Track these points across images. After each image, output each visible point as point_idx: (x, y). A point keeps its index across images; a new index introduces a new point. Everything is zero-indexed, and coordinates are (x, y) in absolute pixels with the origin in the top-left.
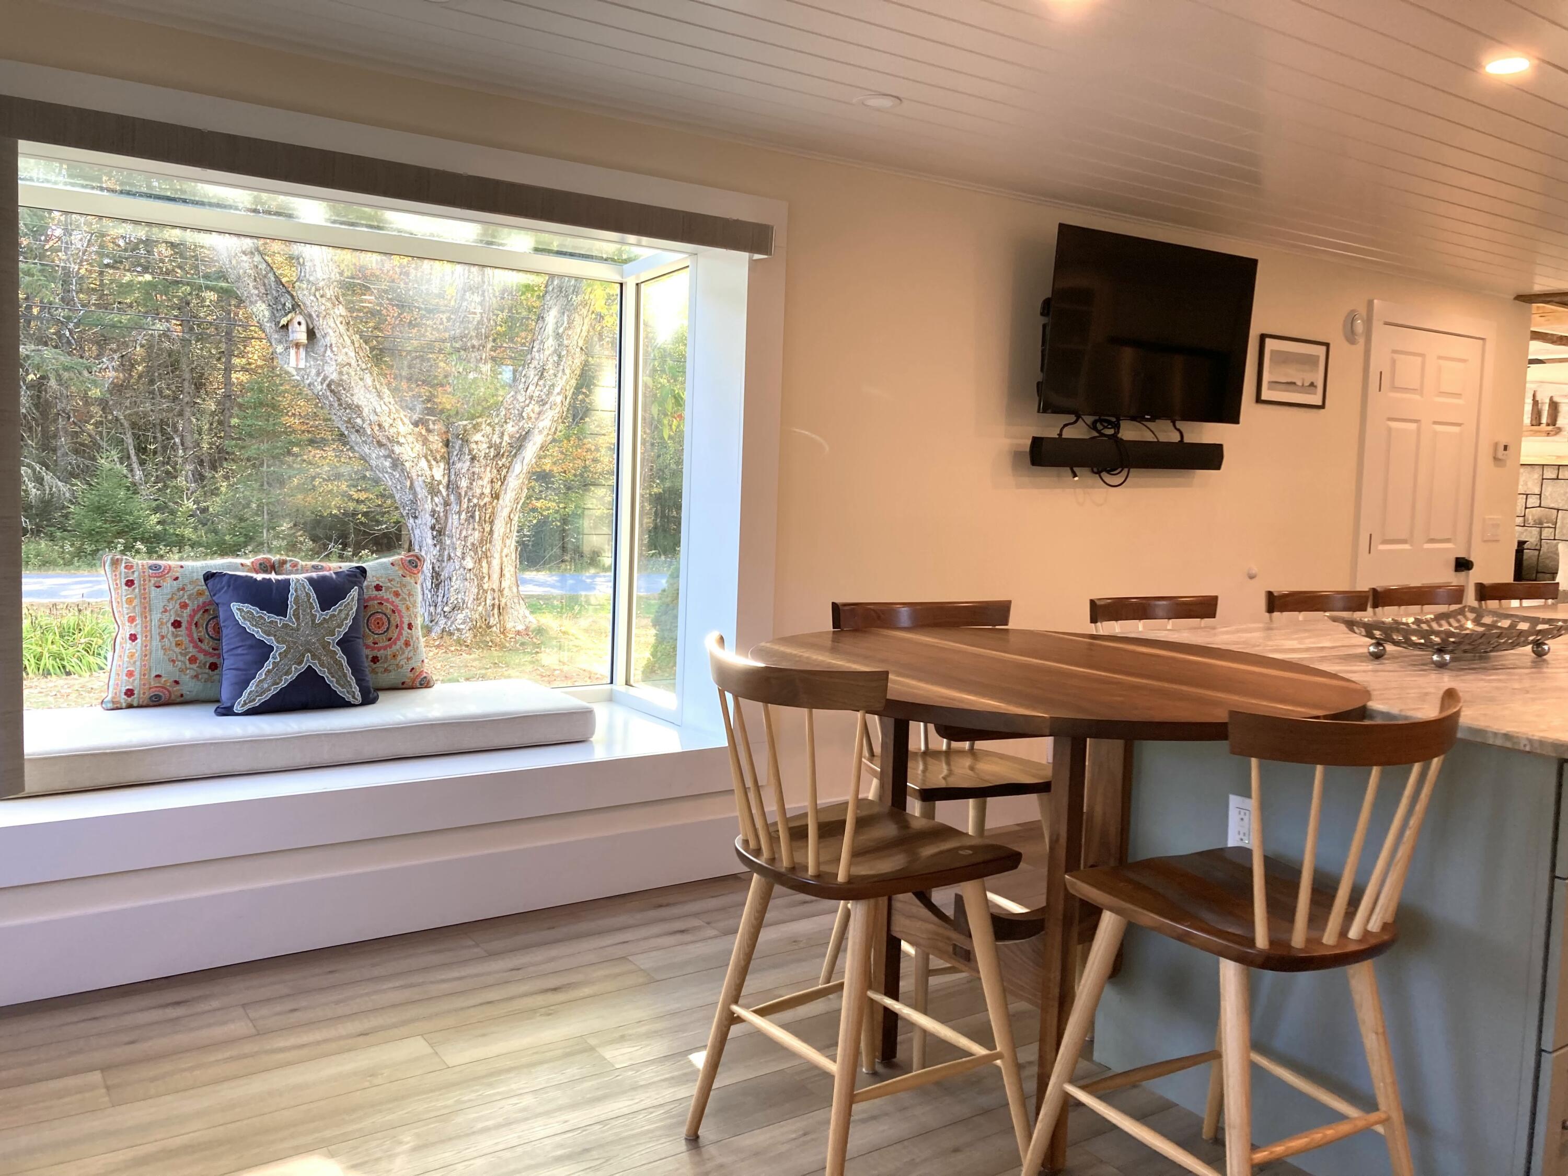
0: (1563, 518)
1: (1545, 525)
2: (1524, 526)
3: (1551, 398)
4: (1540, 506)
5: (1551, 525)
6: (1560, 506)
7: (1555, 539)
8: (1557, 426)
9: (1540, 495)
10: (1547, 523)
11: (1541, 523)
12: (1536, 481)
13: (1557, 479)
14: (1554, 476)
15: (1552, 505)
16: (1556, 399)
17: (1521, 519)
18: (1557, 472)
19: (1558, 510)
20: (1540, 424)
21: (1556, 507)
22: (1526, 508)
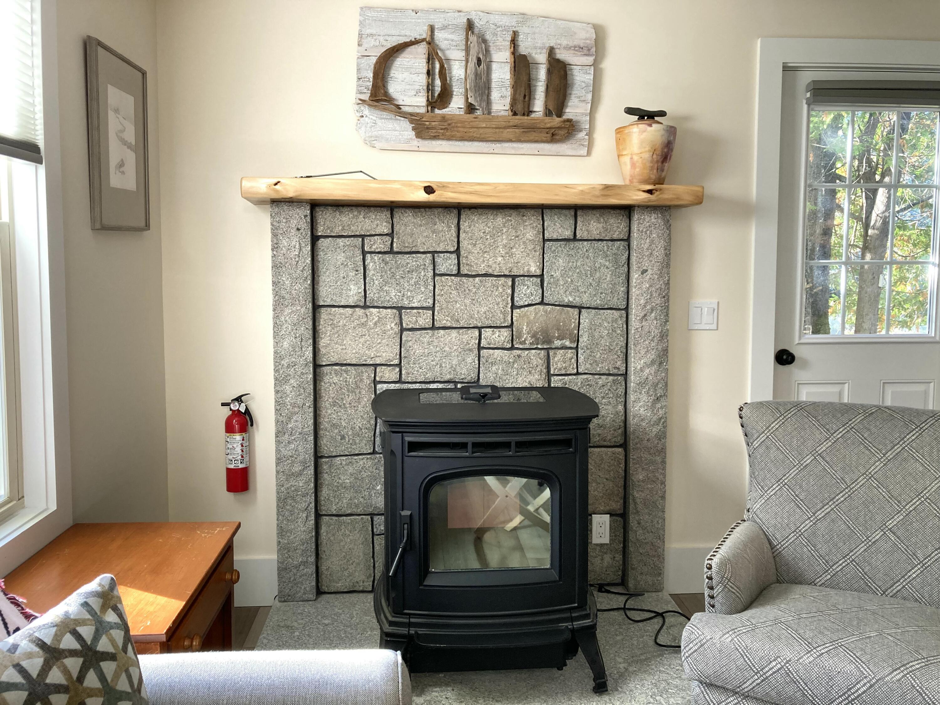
0: (593, 327)
1: (557, 343)
2: (512, 348)
3: (551, 51)
4: (542, 303)
5: (568, 343)
6: (585, 300)
7: (578, 374)
8: (565, 117)
9: (542, 276)
10: (560, 338)
11: (549, 341)
12: (531, 247)
13: (575, 238)
14: (568, 233)
15: (568, 299)
16: (561, 55)
17: (506, 333)
18: (572, 222)
19: (580, 308)
20: (528, 112)
21: (577, 301)
22: (513, 307)
